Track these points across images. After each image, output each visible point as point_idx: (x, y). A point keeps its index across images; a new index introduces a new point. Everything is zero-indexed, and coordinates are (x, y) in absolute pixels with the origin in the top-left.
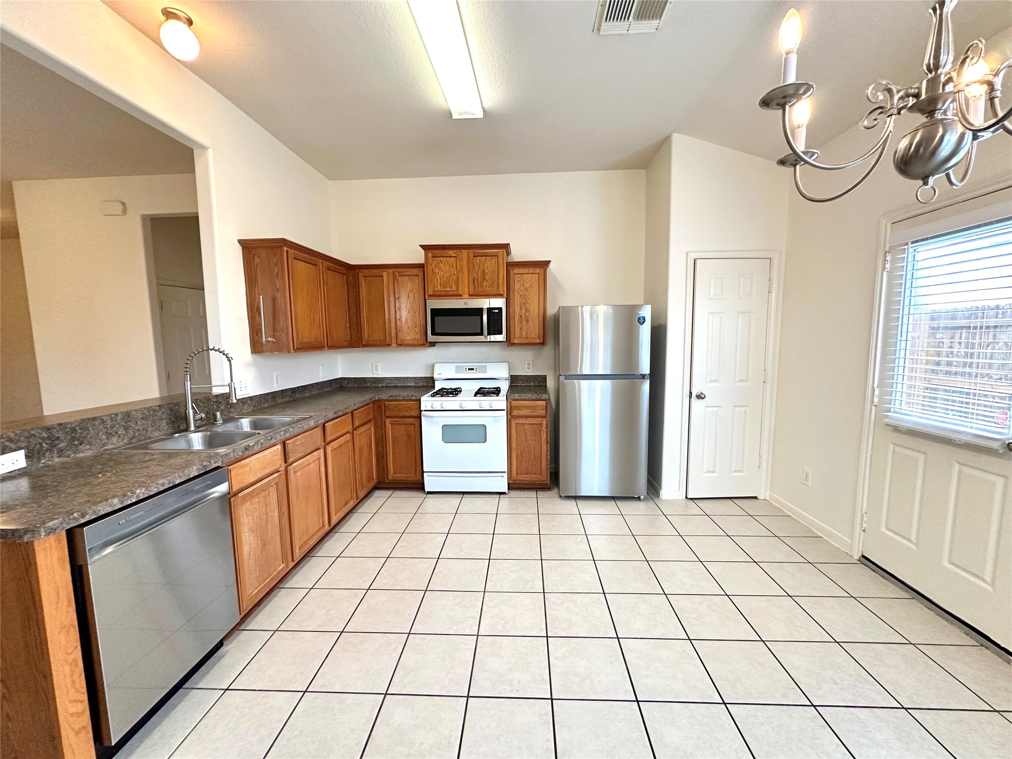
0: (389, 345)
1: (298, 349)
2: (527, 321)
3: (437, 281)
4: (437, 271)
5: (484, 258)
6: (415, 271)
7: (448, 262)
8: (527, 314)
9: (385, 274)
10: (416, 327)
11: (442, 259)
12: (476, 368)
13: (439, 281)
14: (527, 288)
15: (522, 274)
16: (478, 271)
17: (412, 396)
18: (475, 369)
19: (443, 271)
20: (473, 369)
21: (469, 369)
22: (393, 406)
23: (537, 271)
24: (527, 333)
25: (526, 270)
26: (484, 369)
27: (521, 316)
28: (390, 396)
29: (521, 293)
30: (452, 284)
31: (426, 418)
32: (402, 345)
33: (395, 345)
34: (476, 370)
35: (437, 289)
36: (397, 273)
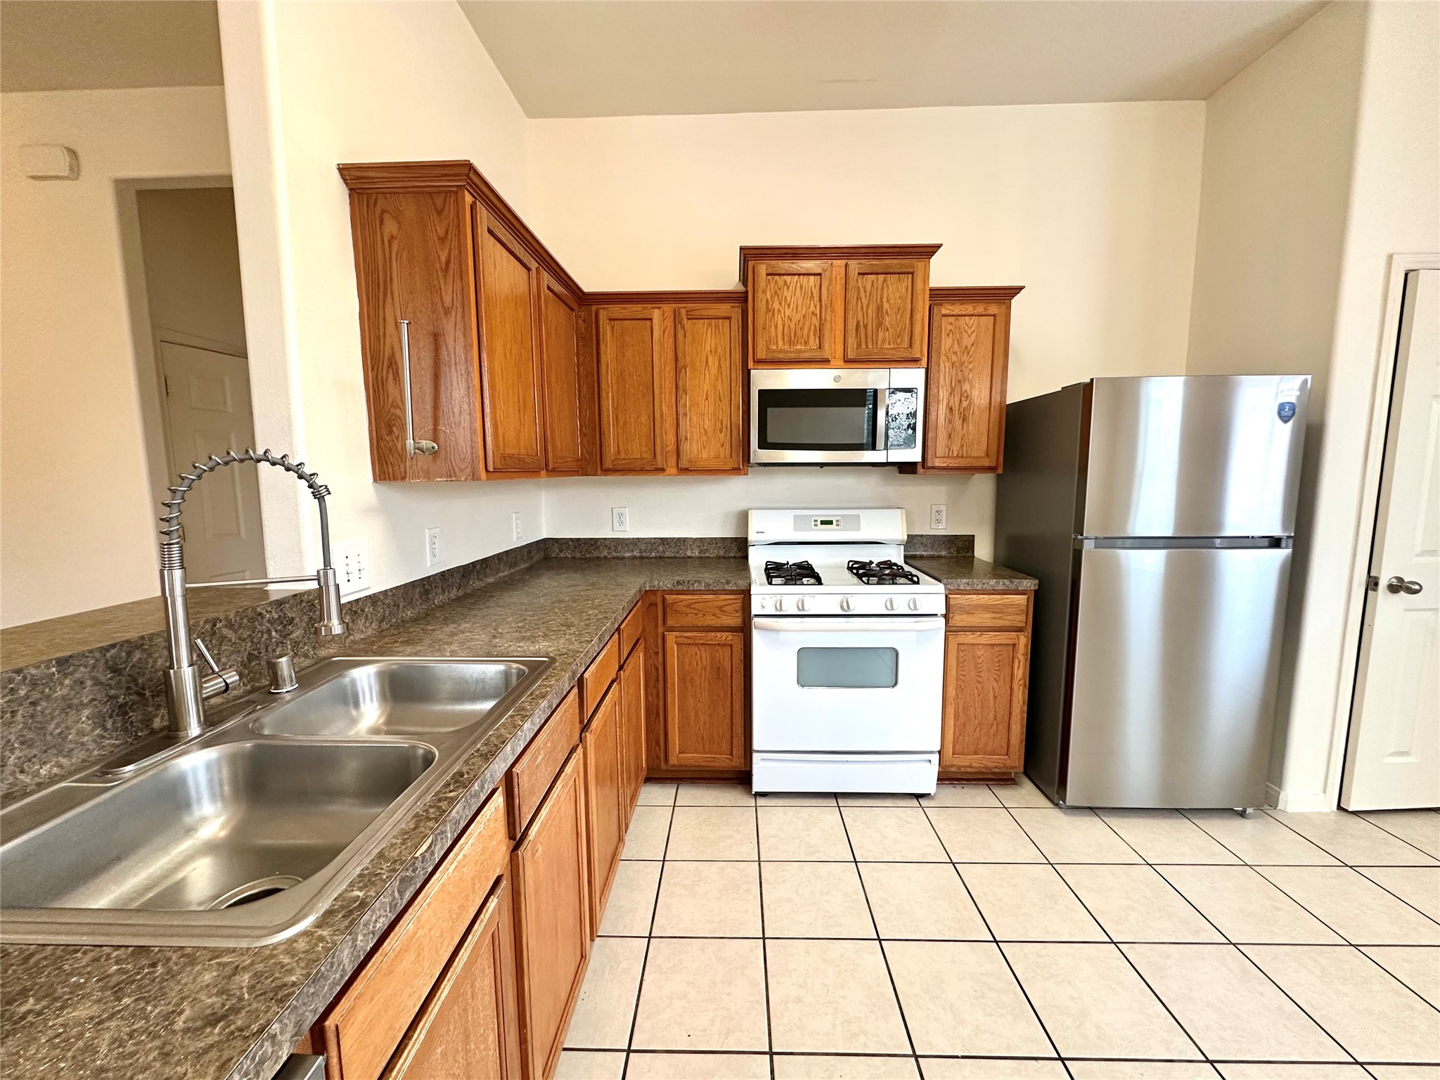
0: (663, 470)
1: (496, 471)
2: (964, 420)
3: (776, 327)
4: (776, 305)
5: (881, 277)
6: (724, 309)
7: (801, 287)
8: (965, 404)
9: (656, 314)
10: (721, 431)
11: (788, 278)
12: (837, 521)
13: (780, 327)
14: (966, 347)
15: (958, 316)
16: (868, 306)
17: (728, 583)
18: (834, 523)
19: (789, 306)
20: (830, 523)
21: (823, 523)
22: (685, 603)
23: (993, 309)
24: (962, 446)
25: (969, 308)
26: (855, 523)
27: (951, 409)
28: (678, 583)
29: (954, 358)
30: (808, 336)
31: (762, 632)
32: (689, 470)
33: (674, 471)
34: (838, 525)
35: (774, 347)
36: (683, 312)
